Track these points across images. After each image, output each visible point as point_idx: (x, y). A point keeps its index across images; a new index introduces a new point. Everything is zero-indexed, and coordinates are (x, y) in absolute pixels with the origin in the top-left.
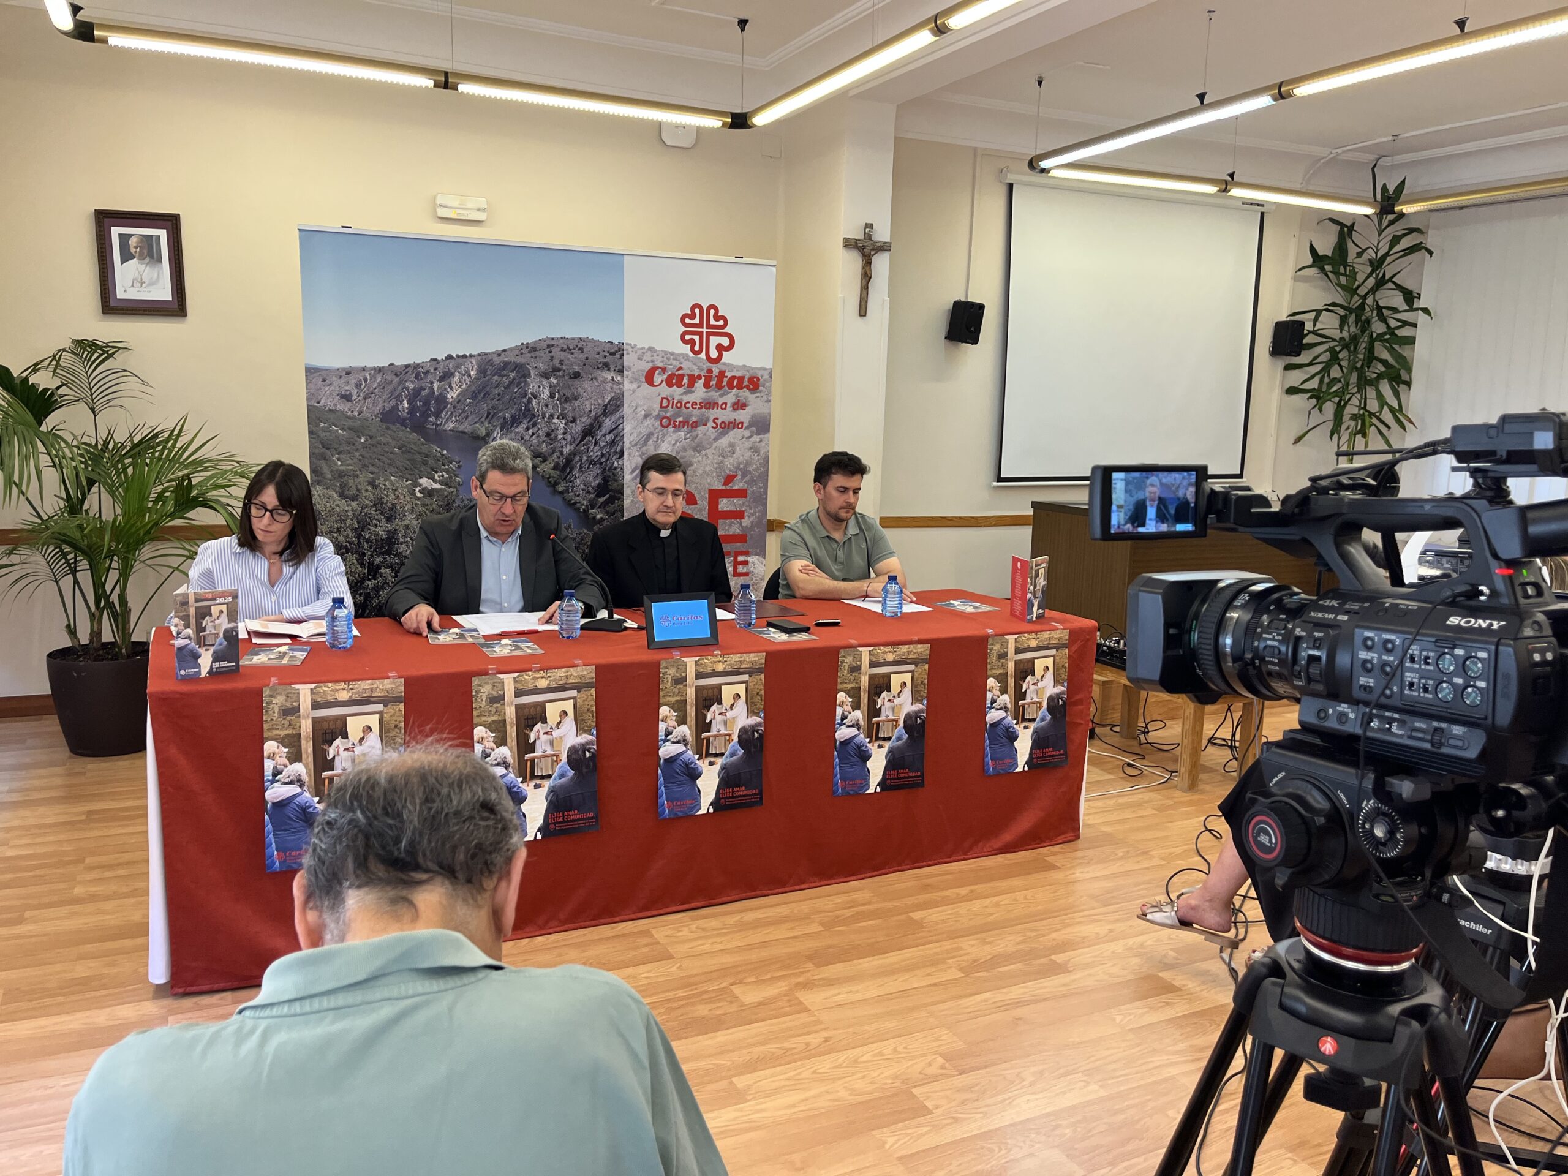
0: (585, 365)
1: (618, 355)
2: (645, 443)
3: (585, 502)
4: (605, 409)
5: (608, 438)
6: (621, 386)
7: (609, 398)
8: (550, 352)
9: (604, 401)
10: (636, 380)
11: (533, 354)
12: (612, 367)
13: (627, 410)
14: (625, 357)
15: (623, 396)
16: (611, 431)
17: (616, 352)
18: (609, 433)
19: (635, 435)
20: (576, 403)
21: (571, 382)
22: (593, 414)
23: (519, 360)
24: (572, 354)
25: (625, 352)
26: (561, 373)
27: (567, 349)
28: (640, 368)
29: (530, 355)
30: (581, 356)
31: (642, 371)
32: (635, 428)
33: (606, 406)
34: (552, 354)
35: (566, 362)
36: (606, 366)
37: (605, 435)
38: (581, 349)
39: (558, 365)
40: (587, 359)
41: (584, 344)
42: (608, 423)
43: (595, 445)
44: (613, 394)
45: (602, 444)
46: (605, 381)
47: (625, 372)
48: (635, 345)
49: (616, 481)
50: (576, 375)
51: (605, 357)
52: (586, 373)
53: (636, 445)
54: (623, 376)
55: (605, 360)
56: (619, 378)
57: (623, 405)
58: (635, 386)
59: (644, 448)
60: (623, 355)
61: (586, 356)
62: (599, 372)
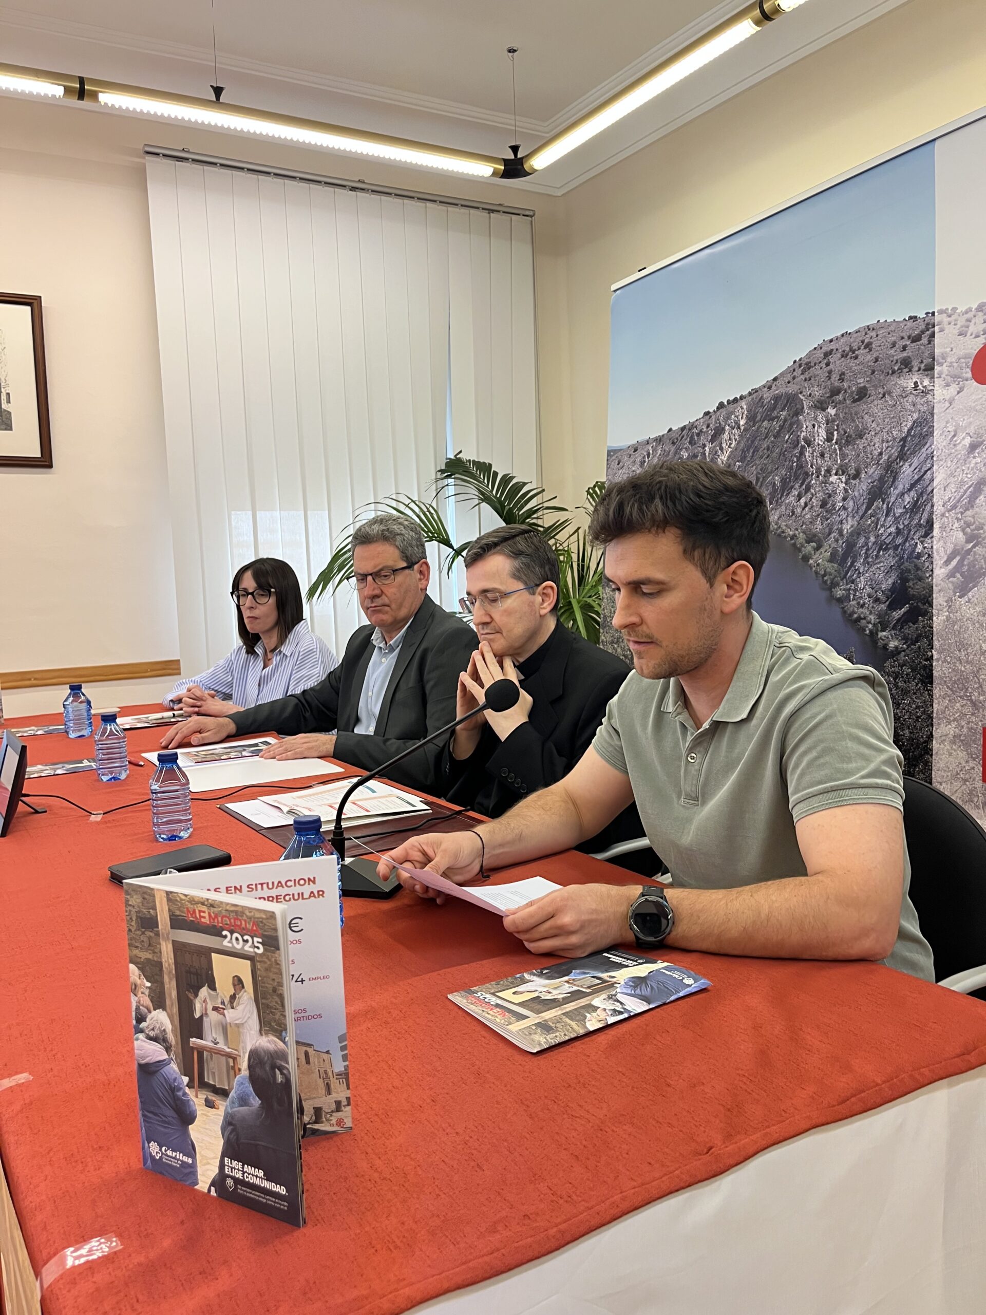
0: (873, 372)
1: (924, 340)
2: (971, 504)
3: (872, 618)
4: (903, 446)
5: (907, 499)
6: (929, 397)
7: (910, 424)
8: (828, 364)
9: (900, 431)
10: (956, 377)
11: (807, 375)
12: (915, 364)
13: (939, 441)
14: (937, 340)
15: (932, 414)
16: (913, 486)
17: (923, 332)
18: (909, 490)
19: (952, 488)
20: (861, 443)
21: (855, 407)
22: (885, 457)
23: (792, 389)
24: (856, 358)
25: (937, 329)
26: (840, 397)
27: (850, 353)
28: (962, 353)
29: (803, 377)
30: (869, 357)
31: (966, 357)
32: (952, 475)
33: (904, 440)
34: (831, 366)
35: (849, 374)
36: (906, 364)
37: (902, 494)
38: (868, 346)
39: (837, 384)
40: (876, 360)
41: (874, 334)
42: (907, 471)
43: (887, 515)
44: (915, 416)
45: (898, 511)
46: (904, 395)
47: (937, 368)
48: (955, 309)
49: (920, 579)
50: (862, 394)
51: (904, 348)
52: (875, 387)
53: (954, 507)
54: (933, 377)
55: (905, 354)
56: (926, 382)
57: (932, 433)
58: (953, 389)
59: (969, 513)
60: (933, 335)
61: (875, 356)
62: (894, 378)
